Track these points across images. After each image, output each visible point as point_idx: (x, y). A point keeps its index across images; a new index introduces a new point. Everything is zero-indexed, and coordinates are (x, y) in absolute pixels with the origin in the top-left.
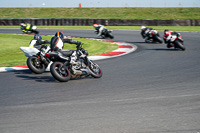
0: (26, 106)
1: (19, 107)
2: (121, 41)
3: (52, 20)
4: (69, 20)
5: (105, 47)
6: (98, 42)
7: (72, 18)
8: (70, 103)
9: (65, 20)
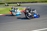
0: (4, 23)
1: (2, 23)
2: (25, 7)
3: (9, 3)
4: (13, 3)
5: (21, 8)
6: (20, 8)
7: (13, 2)
8: (14, 22)
9: (12, 3)
